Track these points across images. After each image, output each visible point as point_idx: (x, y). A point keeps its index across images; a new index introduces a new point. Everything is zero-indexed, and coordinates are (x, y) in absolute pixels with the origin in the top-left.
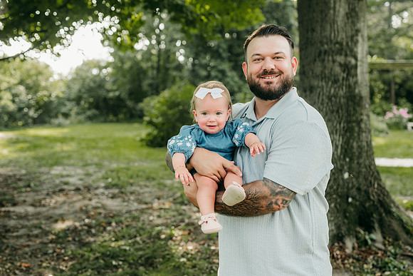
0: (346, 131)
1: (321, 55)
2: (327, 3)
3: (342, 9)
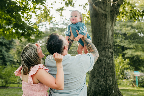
1: (104, 49)
2: (106, 31)
3: (110, 33)
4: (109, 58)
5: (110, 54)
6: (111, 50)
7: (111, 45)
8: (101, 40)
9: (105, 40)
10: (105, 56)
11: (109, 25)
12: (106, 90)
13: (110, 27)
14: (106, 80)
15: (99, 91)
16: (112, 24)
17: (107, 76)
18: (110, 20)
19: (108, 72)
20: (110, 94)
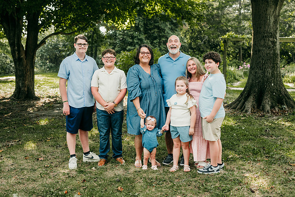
0: (273, 67)
1: (264, 37)
2: (266, 17)
3: (272, 20)
4: (269, 48)
5: (270, 43)
6: (271, 39)
7: (272, 33)
8: (261, 28)
9: (265, 27)
10: (264, 46)
11: (271, 10)
12: (263, 83)
13: (272, 13)
14: (264, 72)
15: (256, 83)
16: (276, 8)
17: (265, 68)
18: (273, 4)
19: (266, 63)
20: (267, 87)
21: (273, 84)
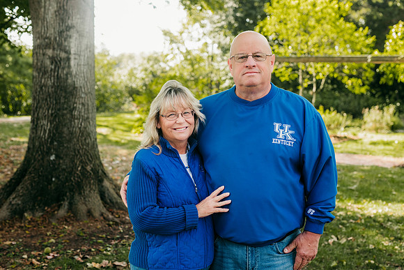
0: (55, 118)
21: (52, 158)
